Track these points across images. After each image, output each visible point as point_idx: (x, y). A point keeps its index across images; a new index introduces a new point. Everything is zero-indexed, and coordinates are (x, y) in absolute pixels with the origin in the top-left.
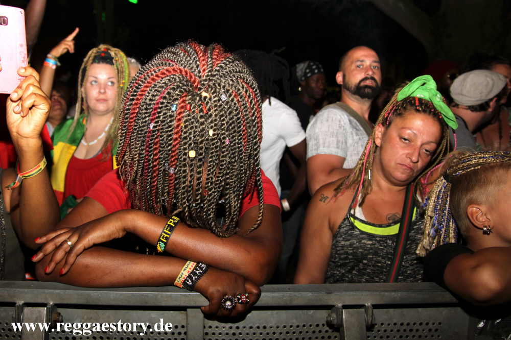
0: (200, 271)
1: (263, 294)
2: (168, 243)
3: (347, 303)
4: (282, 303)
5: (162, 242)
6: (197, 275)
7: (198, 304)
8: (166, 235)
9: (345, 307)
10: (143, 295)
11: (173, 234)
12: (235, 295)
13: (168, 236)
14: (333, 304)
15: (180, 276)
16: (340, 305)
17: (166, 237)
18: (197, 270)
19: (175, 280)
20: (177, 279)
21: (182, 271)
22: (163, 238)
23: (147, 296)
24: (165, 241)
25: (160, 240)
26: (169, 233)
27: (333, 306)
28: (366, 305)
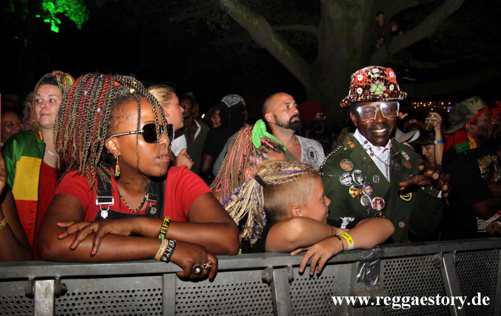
0: (171, 249)
1: (219, 261)
2: (167, 235)
3: (276, 265)
4: (232, 267)
5: (163, 234)
6: (169, 252)
7: (173, 271)
8: (165, 228)
9: (275, 268)
10: (132, 266)
11: (170, 227)
12: (201, 263)
13: (166, 229)
14: (266, 266)
15: (159, 252)
16: (271, 266)
17: (165, 230)
18: (168, 249)
19: (155, 256)
20: (157, 255)
21: (161, 249)
22: (163, 231)
23: (135, 266)
24: (165, 233)
25: (160, 233)
26: (167, 226)
27: (266, 267)
28: (288, 265)
